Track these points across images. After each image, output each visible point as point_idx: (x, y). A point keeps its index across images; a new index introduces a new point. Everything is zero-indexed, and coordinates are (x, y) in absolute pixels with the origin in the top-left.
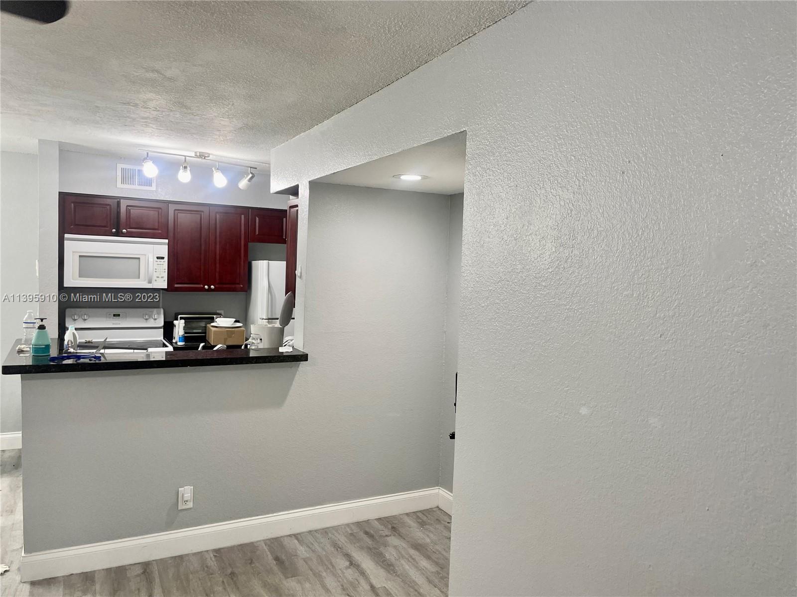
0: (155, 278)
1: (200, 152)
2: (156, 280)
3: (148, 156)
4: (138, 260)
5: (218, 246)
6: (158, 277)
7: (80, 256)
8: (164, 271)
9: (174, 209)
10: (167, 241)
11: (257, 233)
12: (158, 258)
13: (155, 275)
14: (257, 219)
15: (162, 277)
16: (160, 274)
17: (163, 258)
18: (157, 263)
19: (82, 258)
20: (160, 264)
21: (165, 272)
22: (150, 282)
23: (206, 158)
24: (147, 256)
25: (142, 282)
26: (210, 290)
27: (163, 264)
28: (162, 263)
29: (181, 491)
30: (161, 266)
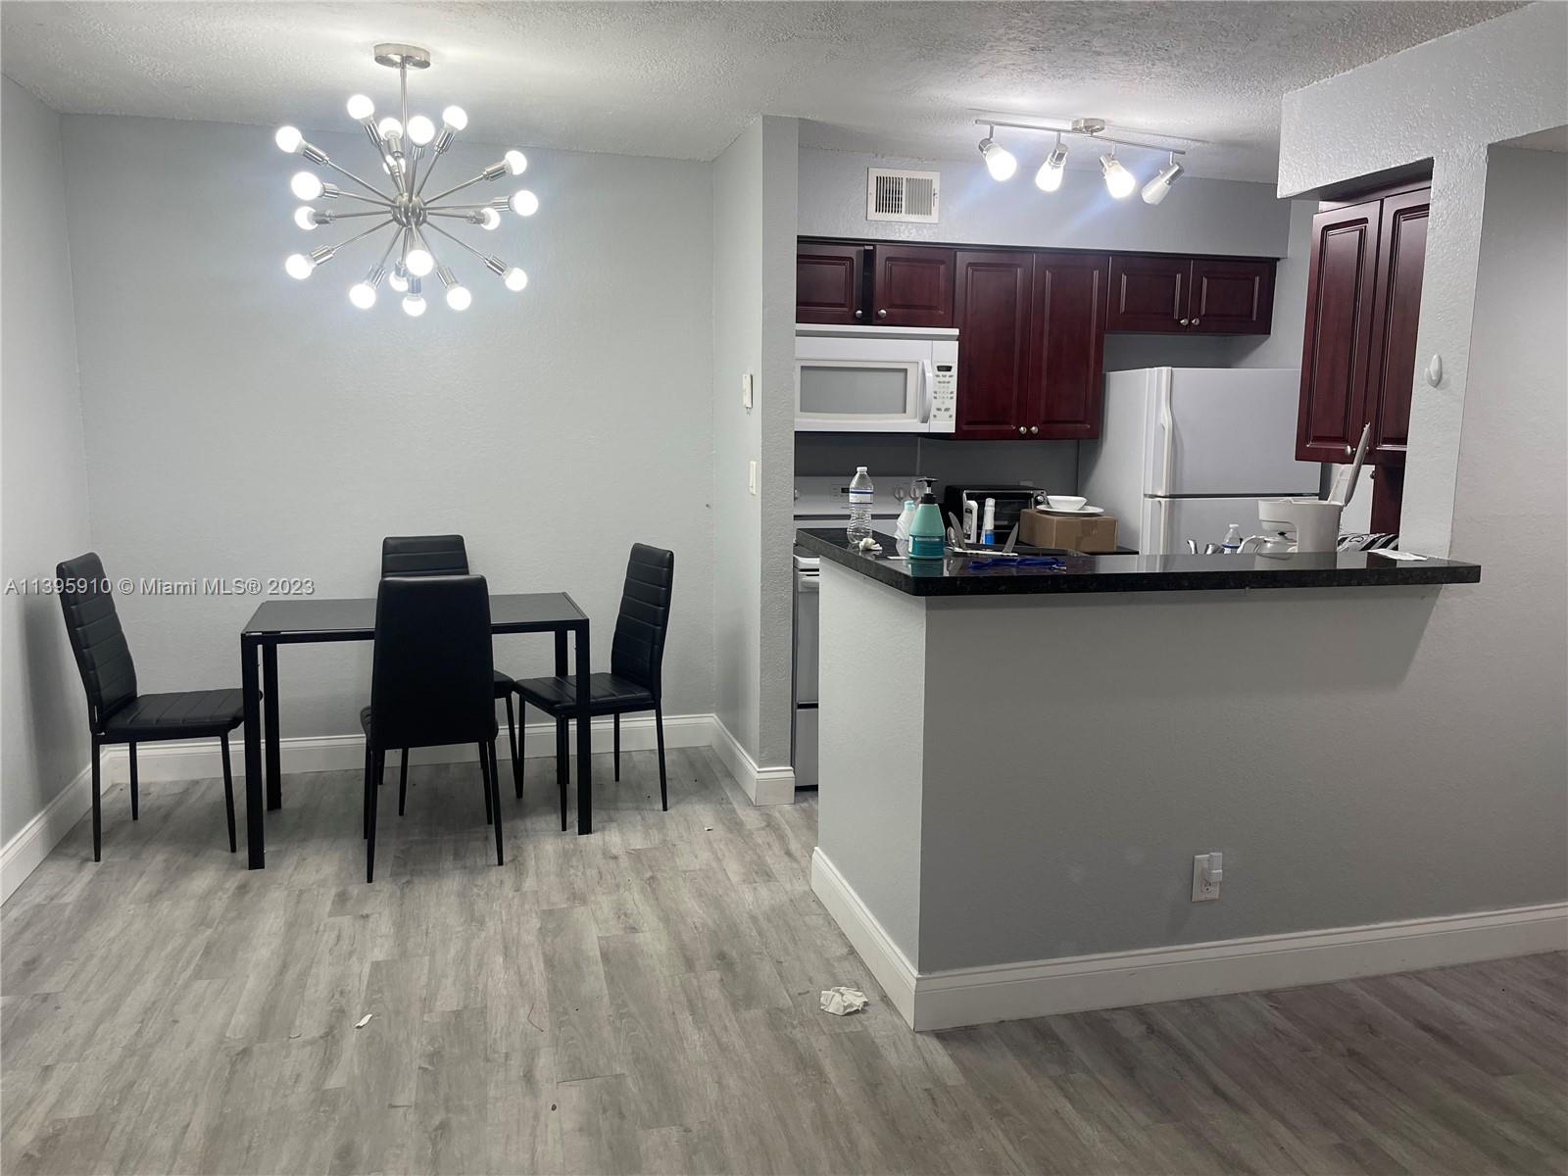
0: (934, 412)
1: (1086, 120)
2: (935, 416)
3: (991, 136)
4: (902, 375)
5: (1046, 342)
6: (939, 409)
7: (802, 367)
8: (949, 396)
9: (968, 262)
10: (956, 332)
11: (1123, 309)
12: (940, 368)
13: (935, 404)
14: (1124, 278)
15: (947, 410)
16: (943, 403)
17: (949, 369)
18: (938, 379)
19: (806, 372)
20: (944, 382)
21: (952, 398)
22: (925, 420)
23: (1095, 134)
24: (920, 363)
25: (910, 421)
26: (1029, 436)
27: (949, 382)
28: (947, 379)
29: (1201, 860)
30: (946, 385)
